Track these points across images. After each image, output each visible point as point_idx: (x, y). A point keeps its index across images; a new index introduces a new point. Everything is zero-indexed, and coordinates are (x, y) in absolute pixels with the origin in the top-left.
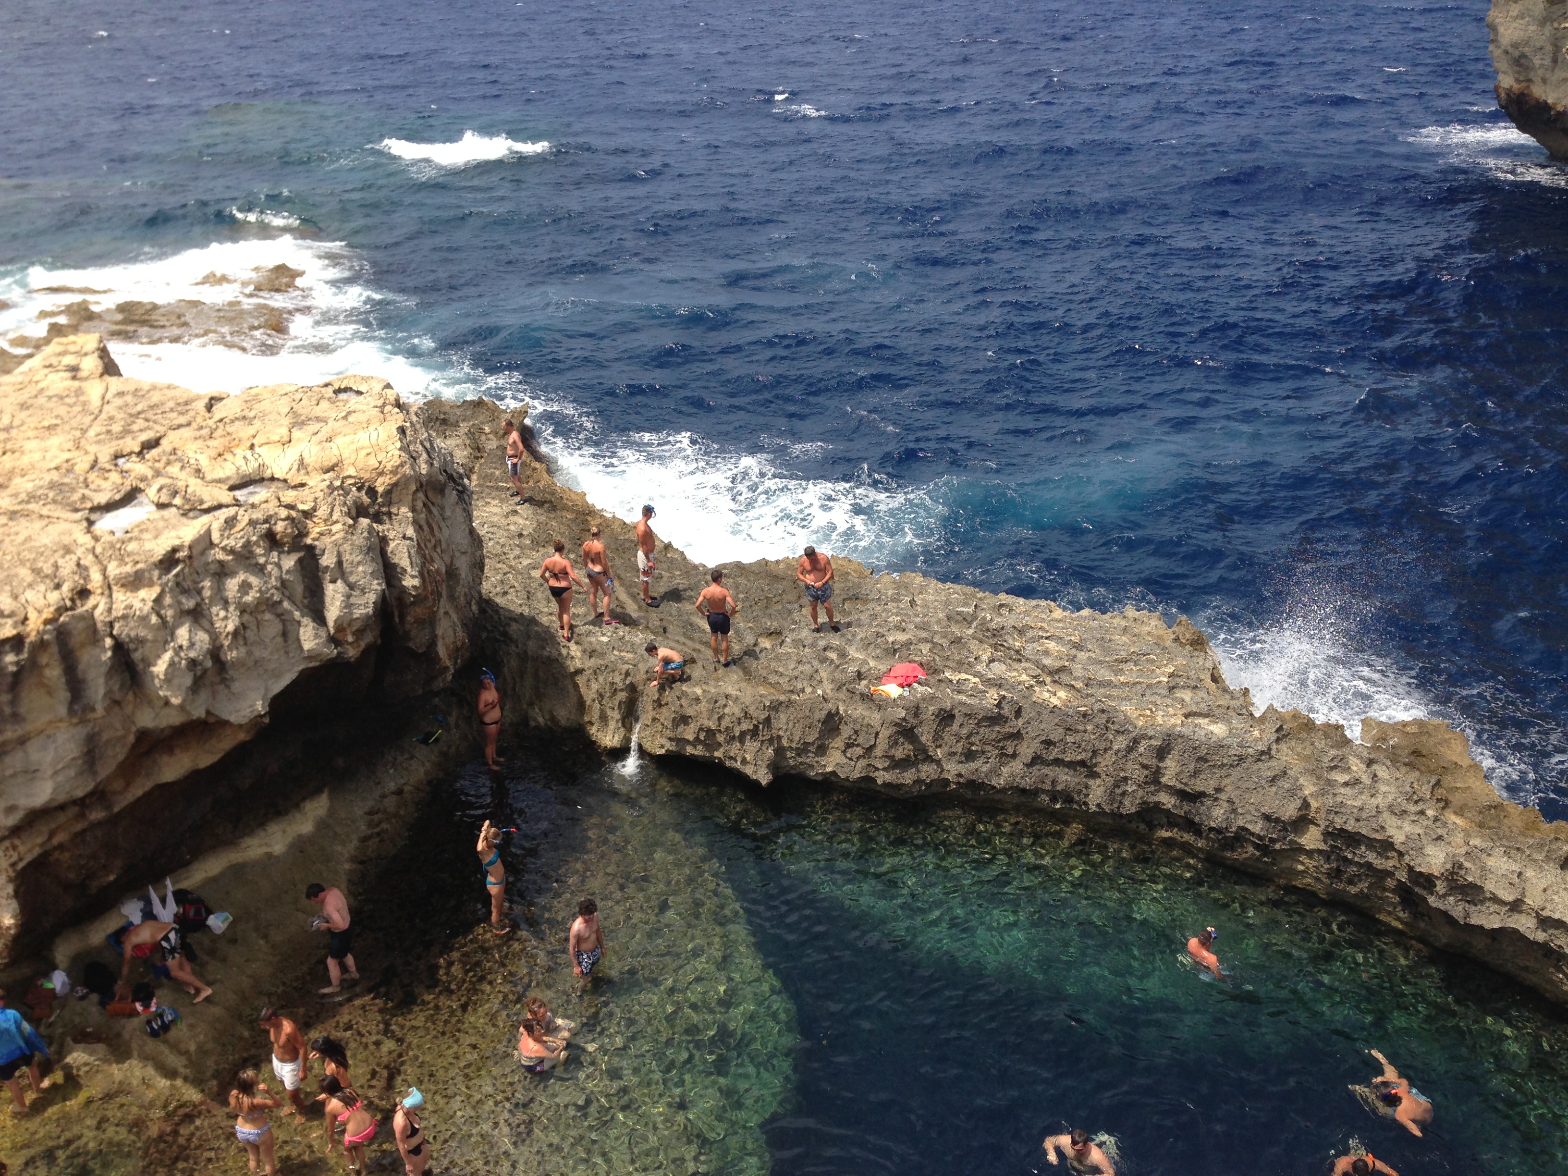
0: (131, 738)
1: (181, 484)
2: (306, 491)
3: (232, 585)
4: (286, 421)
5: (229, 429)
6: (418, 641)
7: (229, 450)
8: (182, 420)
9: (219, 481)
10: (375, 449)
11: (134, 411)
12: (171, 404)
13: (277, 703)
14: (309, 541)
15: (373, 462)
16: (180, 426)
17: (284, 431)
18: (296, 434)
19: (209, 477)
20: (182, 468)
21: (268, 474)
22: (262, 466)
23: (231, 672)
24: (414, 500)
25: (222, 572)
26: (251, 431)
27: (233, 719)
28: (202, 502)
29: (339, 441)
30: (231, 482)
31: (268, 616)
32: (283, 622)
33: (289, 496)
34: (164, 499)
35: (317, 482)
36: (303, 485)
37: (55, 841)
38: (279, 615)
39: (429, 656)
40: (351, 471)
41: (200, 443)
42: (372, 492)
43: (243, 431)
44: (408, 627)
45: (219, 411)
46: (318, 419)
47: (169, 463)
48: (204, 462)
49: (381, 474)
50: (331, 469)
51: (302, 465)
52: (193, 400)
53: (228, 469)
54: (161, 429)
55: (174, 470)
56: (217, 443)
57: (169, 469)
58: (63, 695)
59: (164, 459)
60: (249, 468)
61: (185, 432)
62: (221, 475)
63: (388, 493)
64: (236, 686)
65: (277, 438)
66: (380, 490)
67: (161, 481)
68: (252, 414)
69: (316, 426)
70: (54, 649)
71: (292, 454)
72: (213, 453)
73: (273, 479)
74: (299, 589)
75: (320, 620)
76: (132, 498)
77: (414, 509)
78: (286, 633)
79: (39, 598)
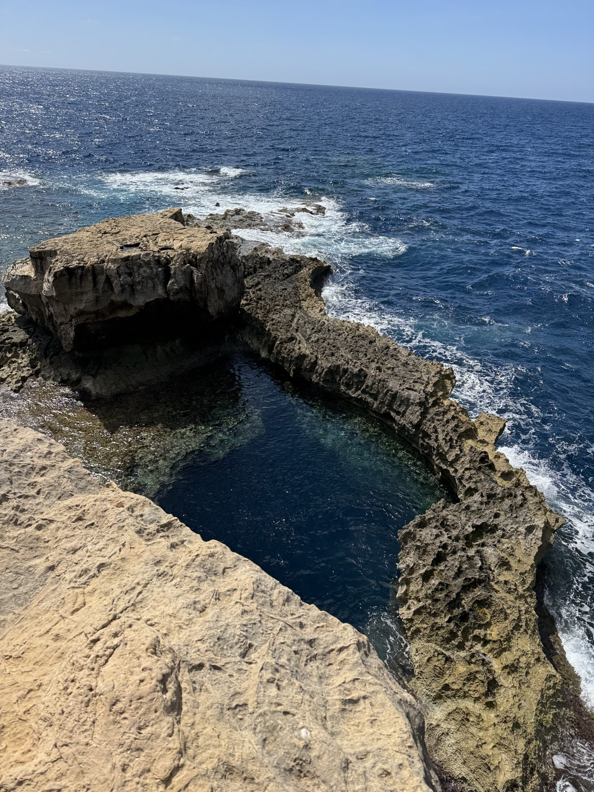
0: (109, 301)
1: (149, 244)
3: (142, 271)
6: (201, 304)
7: (169, 240)
10: (201, 247)
13: (147, 304)
14: (169, 265)
15: (199, 250)
19: (157, 245)
20: (154, 241)
21: (171, 247)
22: (173, 245)
23: (136, 292)
24: (208, 264)
25: (140, 266)
27: (134, 305)
28: (149, 249)
29: (194, 243)
30: (162, 247)
31: (150, 281)
32: (154, 284)
33: (170, 253)
34: (142, 246)
35: (181, 251)
36: (177, 251)
37: (88, 321)
39: (206, 309)
40: (192, 252)
42: (196, 258)
44: (197, 298)
48: (160, 241)
49: (200, 254)
50: (188, 249)
51: (181, 246)
53: (164, 244)
58: (92, 284)
60: (168, 245)
63: (200, 259)
64: (137, 296)
70: (91, 272)
74: (161, 277)
75: (165, 286)
76: (137, 245)
77: (207, 266)
78: (154, 287)
79: (94, 260)
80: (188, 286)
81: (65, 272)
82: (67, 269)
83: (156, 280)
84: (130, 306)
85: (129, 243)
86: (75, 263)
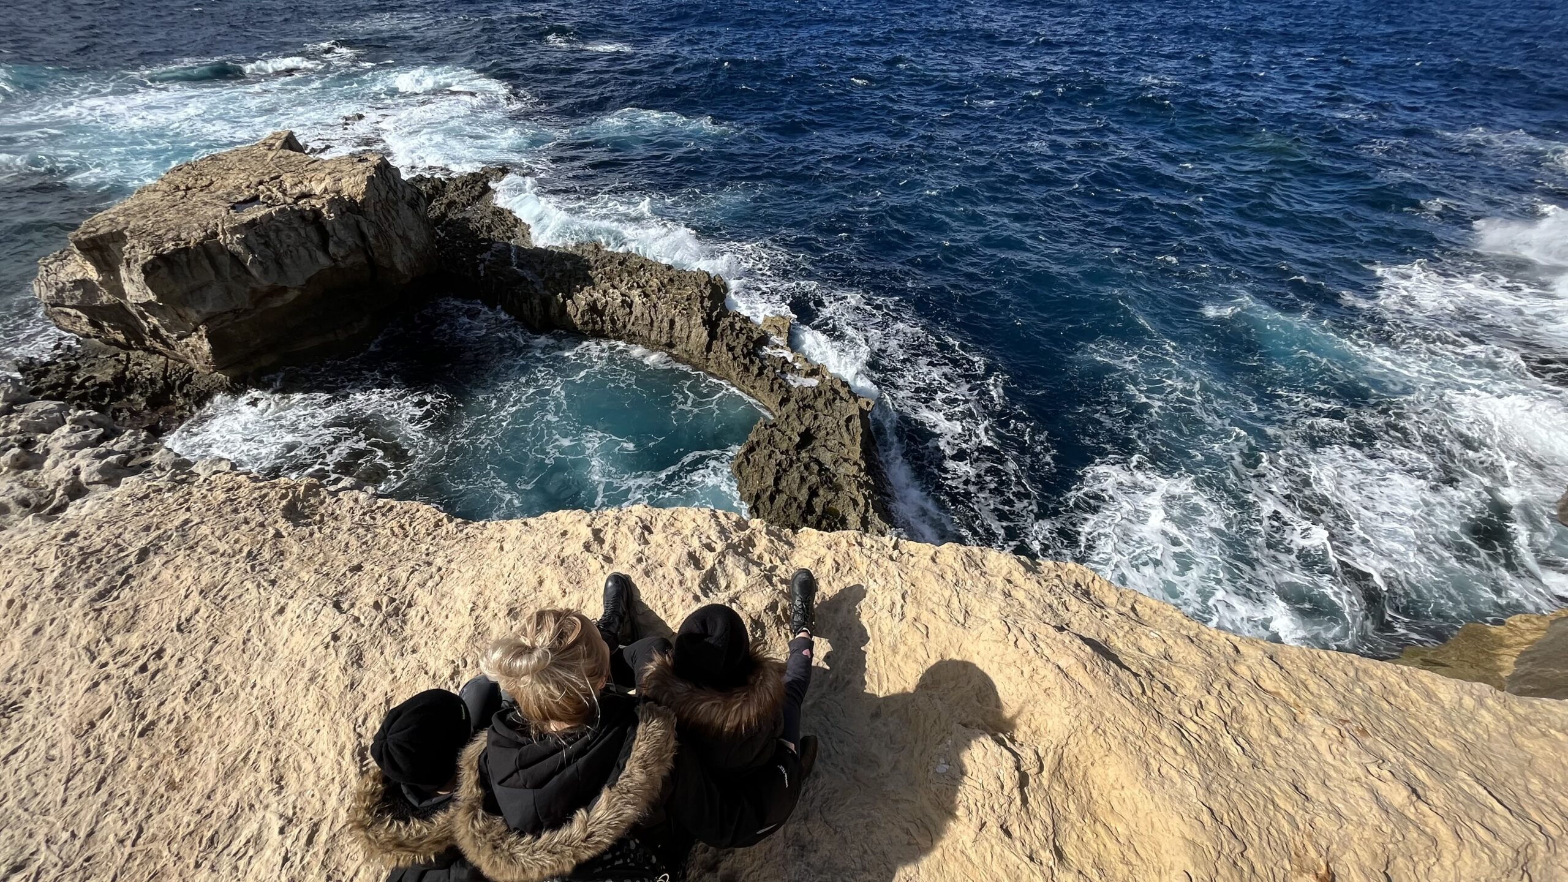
0: (249, 290)
1: (274, 195)
3: (283, 236)
4: (326, 171)
6: (385, 262)
7: (301, 183)
9: (291, 195)
10: (356, 185)
12: (296, 162)
13: (309, 281)
14: (320, 220)
15: (355, 190)
17: (324, 175)
18: (327, 177)
19: (287, 193)
20: (279, 188)
21: (311, 193)
22: (311, 189)
23: (285, 268)
24: (375, 206)
25: (278, 231)
26: (313, 174)
27: (290, 286)
28: (279, 202)
29: (344, 181)
30: (296, 195)
31: (301, 248)
32: (309, 251)
33: (313, 202)
34: (265, 200)
35: (329, 197)
36: (323, 198)
38: (306, 249)
39: (393, 268)
40: (346, 193)
42: (354, 202)
43: (310, 175)
44: (377, 257)
46: (339, 171)
48: (289, 187)
49: (359, 195)
51: (326, 189)
53: (297, 190)
54: (282, 172)
55: (276, 189)
57: (274, 189)
58: (212, 272)
60: (305, 190)
62: (293, 192)
63: (363, 202)
64: (289, 274)
65: (319, 178)
66: (358, 202)
69: (337, 174)
70: (202, 253)
71: (323, 186)
72: (293, 184)
73: (313, 195)
74: (315, 237)
75: (326, 251)
76: (255, 199)
78: (310, 256)
79: (198, 235)
80: (359, 242)
81: (158, 263)
82: (160, 256)
83: (309, 244)
84: (284, 290)
85: (241, 199)
86: (170, 246)
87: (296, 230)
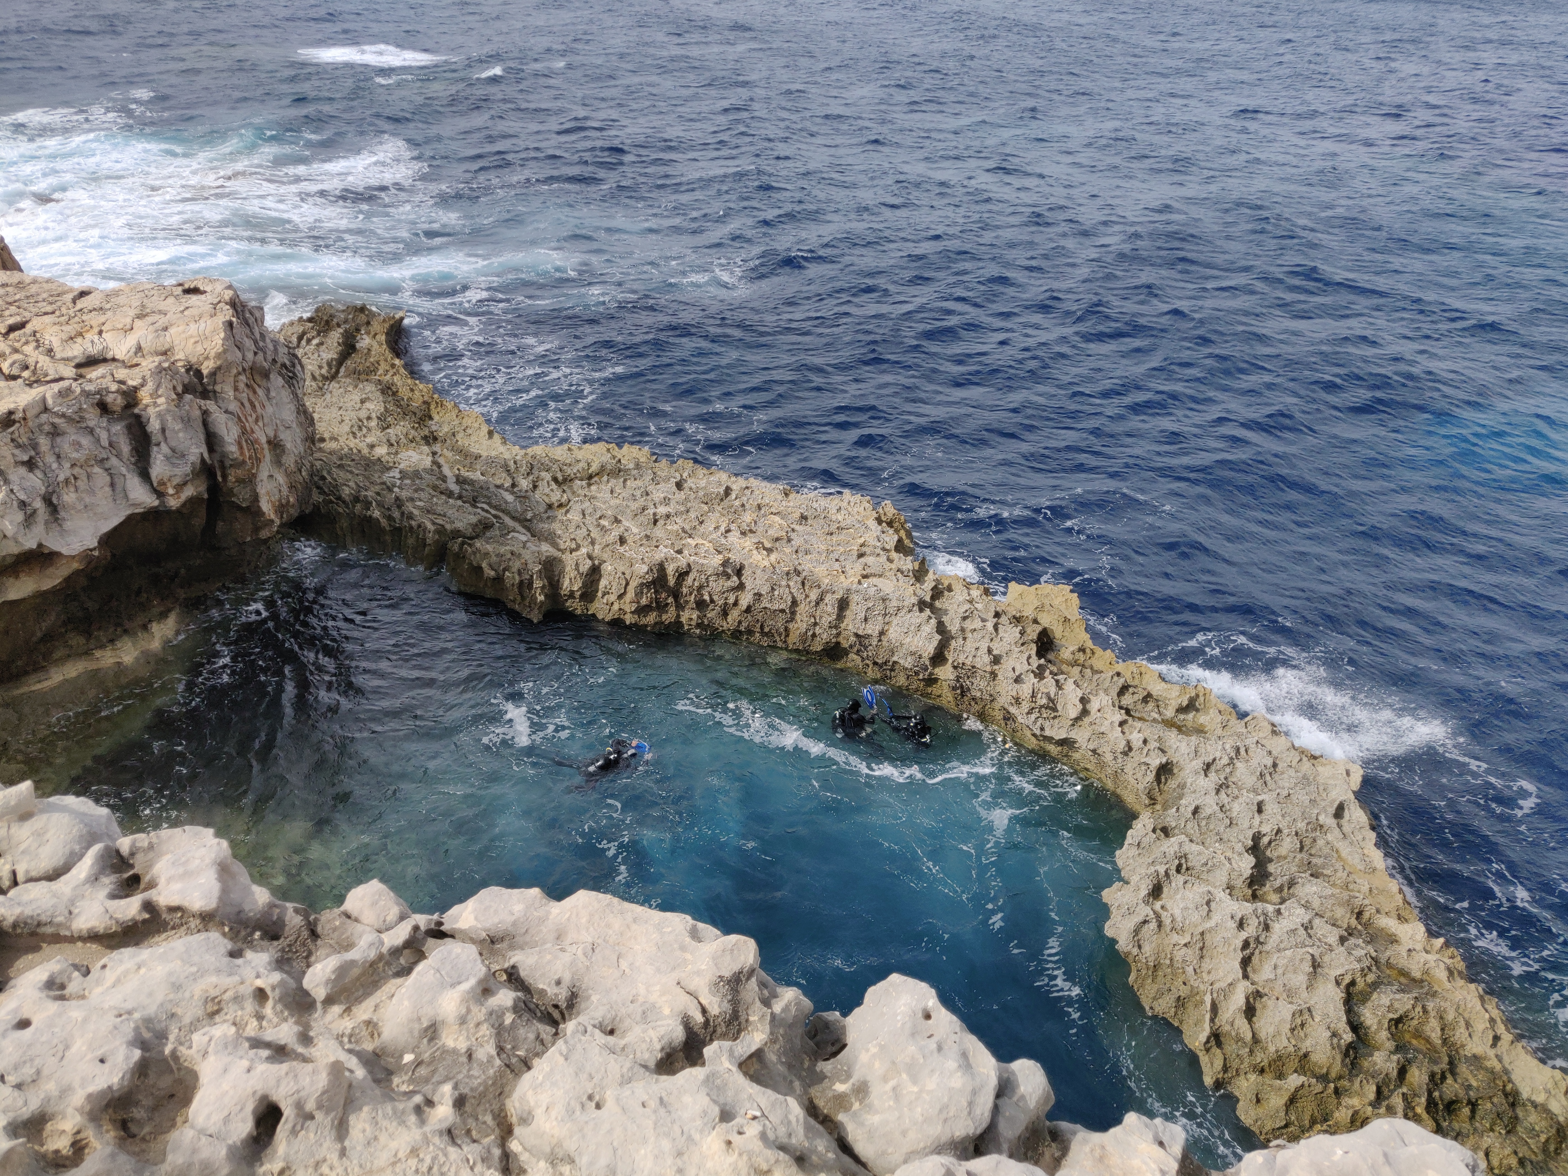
1: (31, 361)
2: (137, 369)
3: (65, 444)
4: (132, 313)
5: (84, 317)
6: (242, 497)
7: (80, 334)
8: (49, 309)
9: (68, 359)
10: (203, 338)
11: (10, 300)
12: (45, 295)
13: (106, 540)
14: (136, 411)
15: (199, 349)
16: (46, 314)
17: (128, 320)
18: (138, 323)
19: (58, 356)
20: (38, 347)
21: (109, 356)
22: (106, 348)
23: (62, 514)
24: (236, 381)
25: (55, 433)
26: (102, 319)
27: (65, 551)
28: (46, 375)
29: (172, 331)
30: (77, 361)
31: (97, 470)
32: (110, 475)
33: (122, 373)
34: (15, 372)
35: (149, 364)
36: (137, 365)
38: (106, 470)
39: (253, 511)
40: (181, 356)
41: (57, 328)
42: (198, 373)
43: (95, 319)
44: (230, 484)
45: (82, 303)
46: (160, 312)
47: (27, 343)
48: (56, 344)
49: (207, 358)
50: (165, 353)
51: (139, 349)
52: (64, 293)
53: (77, 350)
54: (27, 315)
55: (29, 349)
56: (70, 329)
57: (25, 348)
59: (23, 340)
60: (93, 351)
61: (48, 319)
62: (70, 354)
63: (213, 374)
64: (68, 525)
65: (120, 326)
66: (205, 372)
67: (17, 356)
68: (108, 306)
69: (156, 317)
71: (131, 341)
72: (65, 336)
73: (114, 360)
74: (126, 448)
75: (145, 475)
77: (236, 389)
78: (112, 485)
83: (114, 461)
84: (52, 559)
87: (91, 431)
